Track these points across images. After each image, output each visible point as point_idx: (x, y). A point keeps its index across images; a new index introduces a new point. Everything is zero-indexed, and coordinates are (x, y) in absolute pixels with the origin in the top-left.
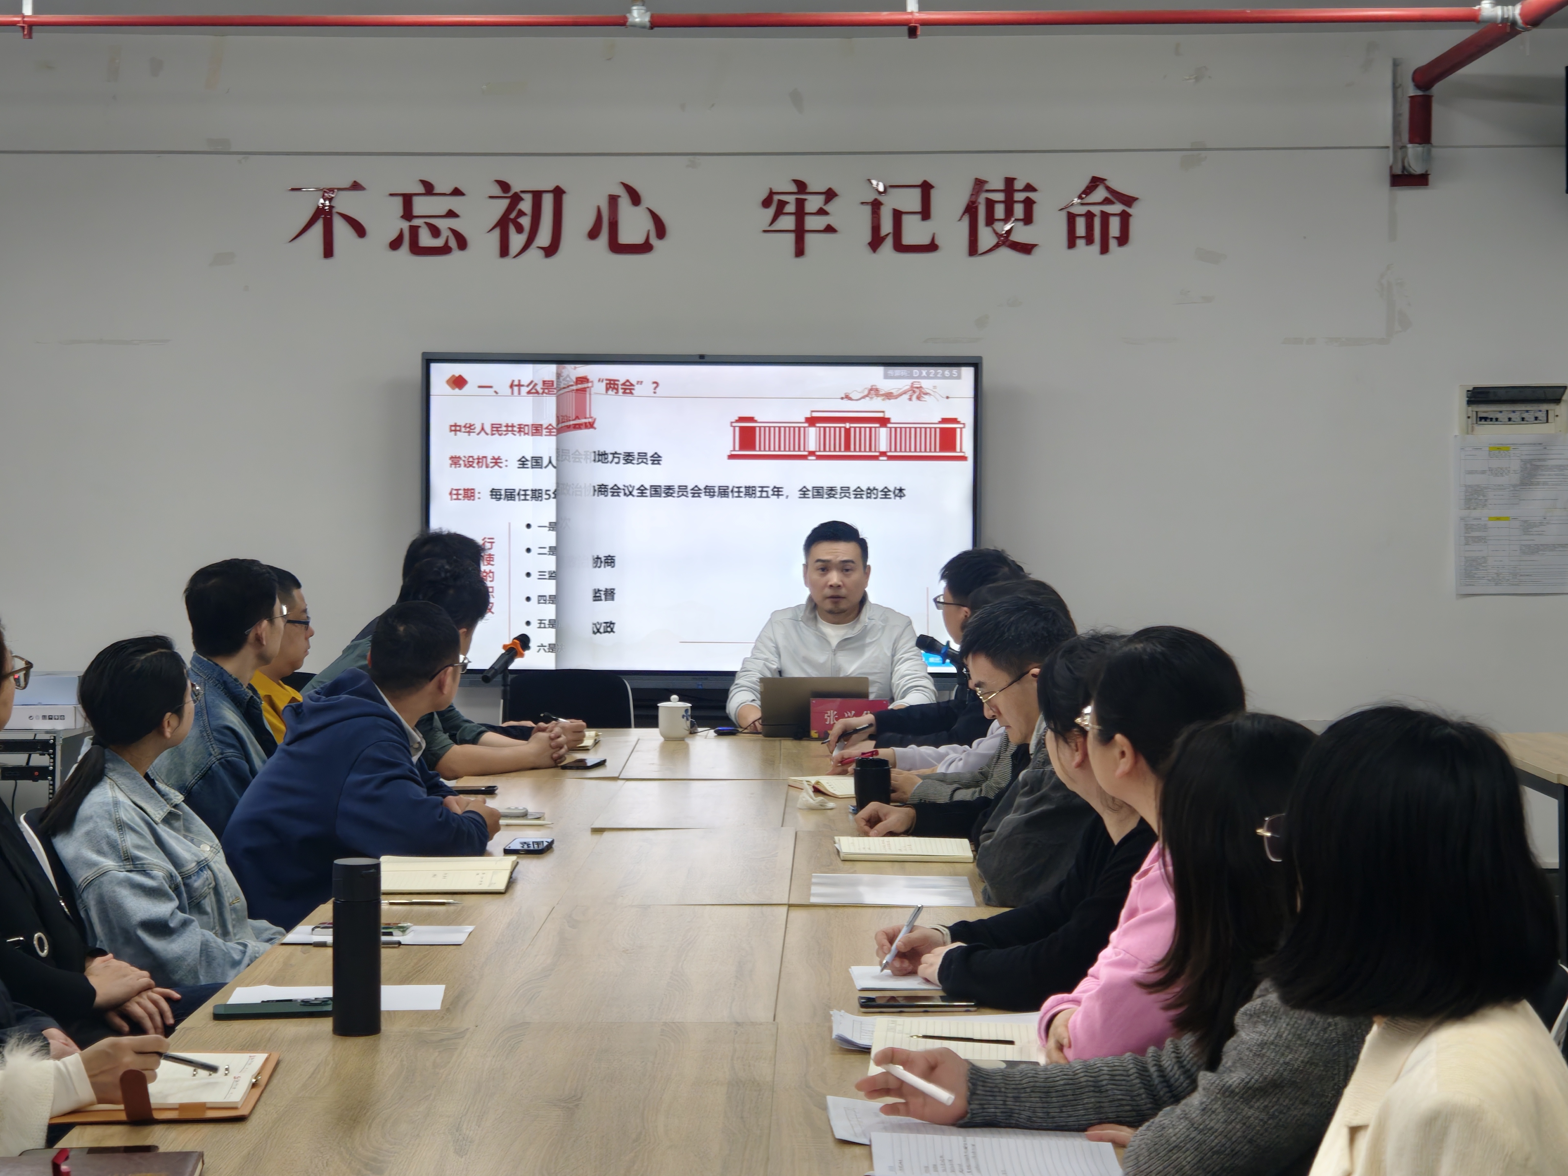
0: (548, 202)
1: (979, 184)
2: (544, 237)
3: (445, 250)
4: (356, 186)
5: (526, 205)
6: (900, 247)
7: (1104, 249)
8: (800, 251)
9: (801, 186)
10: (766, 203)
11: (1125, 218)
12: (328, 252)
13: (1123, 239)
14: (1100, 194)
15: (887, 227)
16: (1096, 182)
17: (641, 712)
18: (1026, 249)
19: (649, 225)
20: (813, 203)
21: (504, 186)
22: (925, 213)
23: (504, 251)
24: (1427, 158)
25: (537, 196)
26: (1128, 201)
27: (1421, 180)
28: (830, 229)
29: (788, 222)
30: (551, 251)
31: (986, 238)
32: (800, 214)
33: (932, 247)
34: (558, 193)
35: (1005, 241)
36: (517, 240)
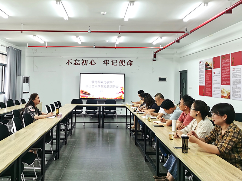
0: (86, 61)
1: (120, 60)
2: (86, 64)
3: (78, 65)
4: (71, 60)
6: (114, 65)
12: (69, 65)
13: (132, 65)
15: (113, 63)
16: (130, 60)
19: (94, 63)
20: (107, 61)
21: (83, 60)
22: (116, 62)
23: (83, 65)
26: (132, 62)
27: (155, 61)
29: (105, 63)
33: (117, 65)
35: (122, 65)
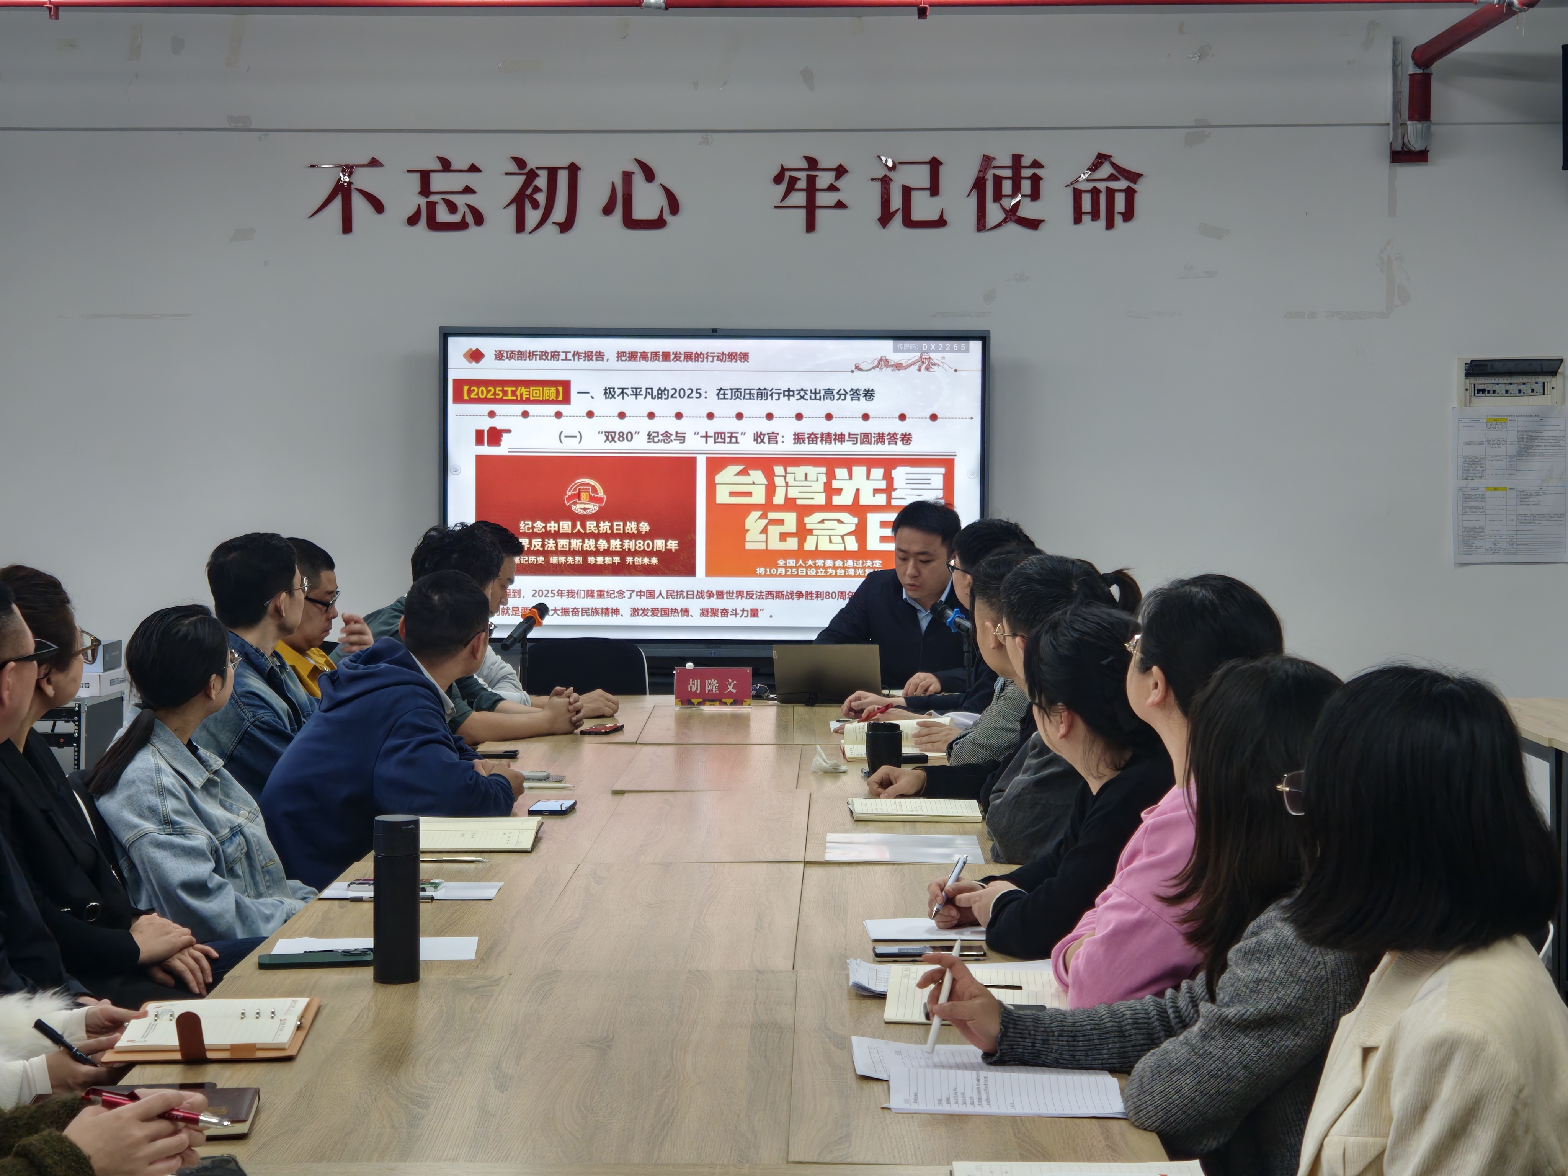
0: (563, 178)
1: (987, 161)
2: (559, 213)
3: (462, 226)
4: (374, 163)
5: (542, 182)
6: (909, 222)
7: (1110, 225)
8: (811, 226)
9: (812, 163)
10: (778, 179)
11: (1130, 193)
12: (347, 227)
13: (1128, 215)
14: (1106, 170)
15: (896, 202)
16: (1101, 159)
17: (657, 680)
18: (1033, 224)
19: (662, 201)
20: (824, 180)
21: (520, 163)
22: (934, 190)
23: (520, 227)
24: (1427, 135)
25: (553, 173)
26: (1134, 177)
27: (1420, 157)
28: (840, 205)
29: (798, 198)
30: (566, 226)
31: (994, 213)
32: (811, 190)
33: (941, 222)
34: (573, 169)
35: (1012, 215)
36: (532, 216)
